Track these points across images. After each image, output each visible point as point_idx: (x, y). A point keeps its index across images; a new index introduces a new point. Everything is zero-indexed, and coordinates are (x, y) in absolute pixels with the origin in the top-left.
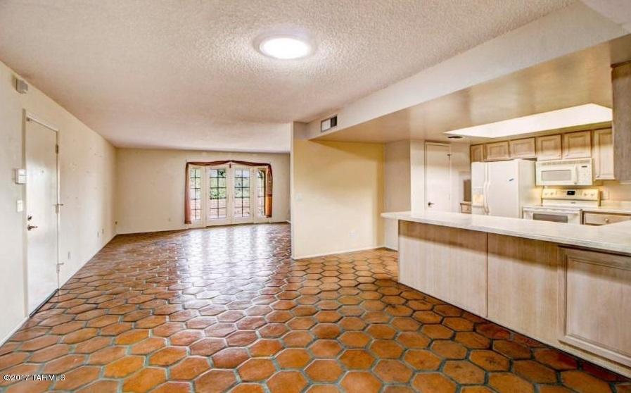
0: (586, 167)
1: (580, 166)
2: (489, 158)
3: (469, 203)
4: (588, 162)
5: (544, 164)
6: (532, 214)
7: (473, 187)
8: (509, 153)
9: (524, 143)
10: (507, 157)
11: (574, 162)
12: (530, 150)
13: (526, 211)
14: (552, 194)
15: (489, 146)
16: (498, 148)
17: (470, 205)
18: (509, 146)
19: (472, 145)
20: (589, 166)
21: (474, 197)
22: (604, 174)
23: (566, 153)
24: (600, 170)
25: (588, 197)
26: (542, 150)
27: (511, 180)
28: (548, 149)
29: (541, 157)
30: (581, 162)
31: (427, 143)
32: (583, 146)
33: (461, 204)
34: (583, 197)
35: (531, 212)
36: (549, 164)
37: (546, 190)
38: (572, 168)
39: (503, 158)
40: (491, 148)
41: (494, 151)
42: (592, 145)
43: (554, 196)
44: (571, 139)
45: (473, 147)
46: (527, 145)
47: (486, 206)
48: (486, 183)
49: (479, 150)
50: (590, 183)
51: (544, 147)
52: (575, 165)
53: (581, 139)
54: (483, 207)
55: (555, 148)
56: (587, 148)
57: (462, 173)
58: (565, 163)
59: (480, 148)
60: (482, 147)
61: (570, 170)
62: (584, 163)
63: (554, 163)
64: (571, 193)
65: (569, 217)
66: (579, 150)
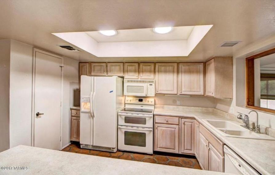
0: (152, 85)
1: (149, 84)
2: (92, 74)
3: (78, 108)
4: (153, 82)
5: (128, 81)
6: (124, 117)
7: (82, 96)
8: (107, 71)
9: (116, 66)
10: (105, 74)
11: (146, 81)
12: (120, 71)
13: (120, 115)
14: (131, 101)
15: (93, 64)
16: (100, 67)
17: (79, 110)
18: (107, 66)
19: (80, 63)
20: (154, 84)
21: (82, 104)
22: (160, 90)
23: (141, 74)
24: (158, 88)
25: (150, 103)
26: (127, 71)
27: (111, 92)
28: (131, 71)
29: (127, 76)
30: (149, 82)
31: (35, 49)
32: (150, 71)
33: (71, 109)
34: (147, 103)
35: (123, 115)
36: (132, 81)
37: (127, 98)
38: (145, 85)
39: (103, 74)
41: (97, 68)
42: (155, 72)
43: (132, 102)
44: (143, 67)
45: (81, 64)
46: (118, 67)
47: (92, 112)
48: (92, 93)
49: (85, 66)
50: (153, 95)
51: (128, 70)
52: (146, 84)
53: (149, 67)
54: (89, 113)
55: (135, 71)
56: (152, 73)
57: (72, 83)
58: (140, 81)
59: (86, 65)
60: (88, 65)
61: (143, 86)
62: (151, 82)
63: (134, 81)
64: (141, 100)
65: (147, 118)
66: (148, 74)
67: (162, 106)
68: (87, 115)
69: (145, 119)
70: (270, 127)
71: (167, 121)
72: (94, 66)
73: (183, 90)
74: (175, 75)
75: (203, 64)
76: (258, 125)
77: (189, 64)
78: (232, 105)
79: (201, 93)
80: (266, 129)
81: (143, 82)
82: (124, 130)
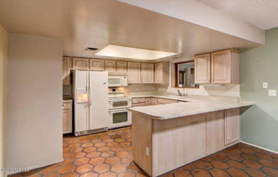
0: (125, 78)
5: (109, 75)
6: (112, 103)
8: (89, 66)
9: (98, 62)
11: (121, 75)
12: (101, 66)
16: (82, 62)
18: (89, 61)
19: (64, 56)
20: (127, 77)
22: (130, 81)
25: (121, 92)
27: (104, 84)
28: (110, 67)
30: (124, 75)
34: (119, 92)
35: (112, 101)
36: (111, 75)
39: (86, 69)
40: (76, 61)
41: (78, 63)
42: (127, 68)
44: (119, 64)
46: (99, 63)
52: (122, 77)
53: (123, 64)
55: (113, 67)
56: (125, 69)
58: (118, 75)
59: (67, 59)
60: (68, 59)
61: (120, 79)
62: (125, 76)
63: (113, 75)
64: (114, 90)
65: (128, 101)
66: (123, 70)
67: (128, 93)
68: (83, 105)
69: (127, 102)
70: (188, 93)
71: (139, 101)
72: (75, 60)
73: (143, 81)
74: (139, 70)
75: (153, 64)
76: (180, 93)
77: (147, 64)
78: (169, 87)
79: (152, 82)
80: (186, 94)
81: (120, 75)
82: (112, 113)
